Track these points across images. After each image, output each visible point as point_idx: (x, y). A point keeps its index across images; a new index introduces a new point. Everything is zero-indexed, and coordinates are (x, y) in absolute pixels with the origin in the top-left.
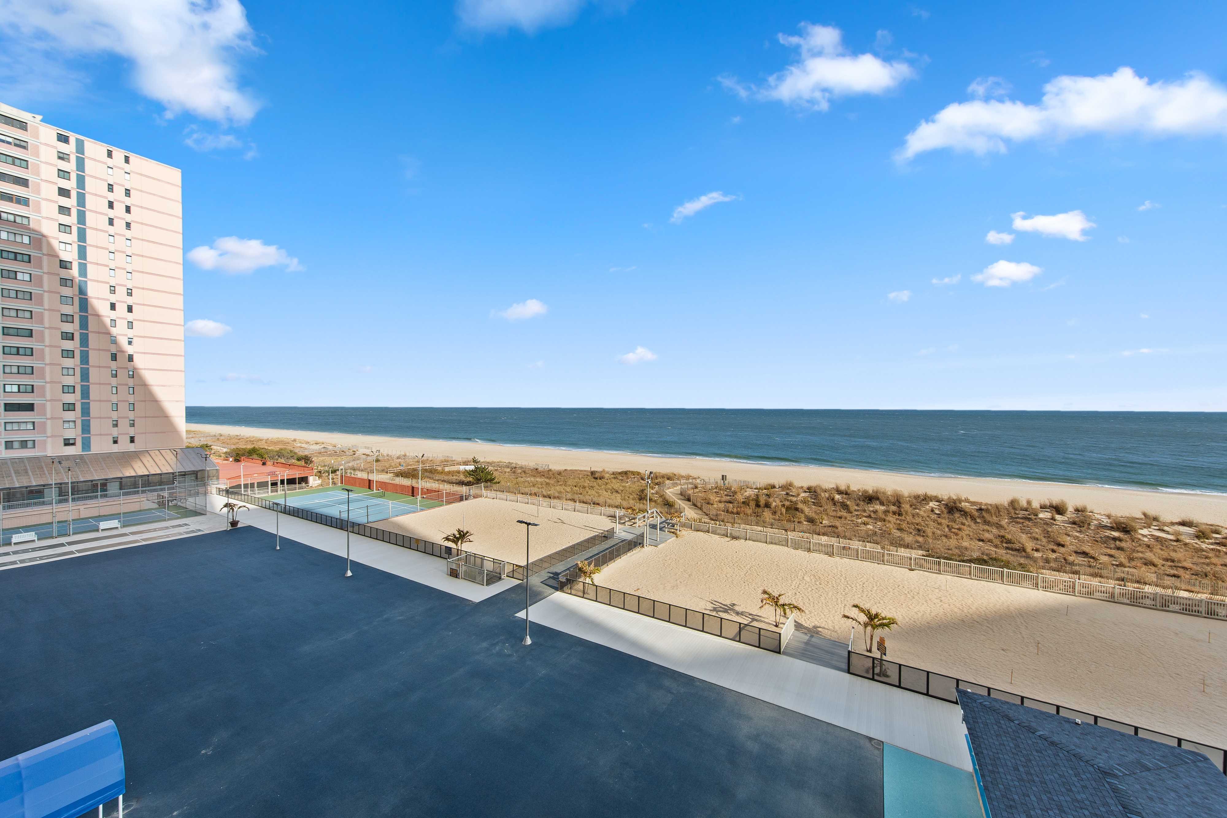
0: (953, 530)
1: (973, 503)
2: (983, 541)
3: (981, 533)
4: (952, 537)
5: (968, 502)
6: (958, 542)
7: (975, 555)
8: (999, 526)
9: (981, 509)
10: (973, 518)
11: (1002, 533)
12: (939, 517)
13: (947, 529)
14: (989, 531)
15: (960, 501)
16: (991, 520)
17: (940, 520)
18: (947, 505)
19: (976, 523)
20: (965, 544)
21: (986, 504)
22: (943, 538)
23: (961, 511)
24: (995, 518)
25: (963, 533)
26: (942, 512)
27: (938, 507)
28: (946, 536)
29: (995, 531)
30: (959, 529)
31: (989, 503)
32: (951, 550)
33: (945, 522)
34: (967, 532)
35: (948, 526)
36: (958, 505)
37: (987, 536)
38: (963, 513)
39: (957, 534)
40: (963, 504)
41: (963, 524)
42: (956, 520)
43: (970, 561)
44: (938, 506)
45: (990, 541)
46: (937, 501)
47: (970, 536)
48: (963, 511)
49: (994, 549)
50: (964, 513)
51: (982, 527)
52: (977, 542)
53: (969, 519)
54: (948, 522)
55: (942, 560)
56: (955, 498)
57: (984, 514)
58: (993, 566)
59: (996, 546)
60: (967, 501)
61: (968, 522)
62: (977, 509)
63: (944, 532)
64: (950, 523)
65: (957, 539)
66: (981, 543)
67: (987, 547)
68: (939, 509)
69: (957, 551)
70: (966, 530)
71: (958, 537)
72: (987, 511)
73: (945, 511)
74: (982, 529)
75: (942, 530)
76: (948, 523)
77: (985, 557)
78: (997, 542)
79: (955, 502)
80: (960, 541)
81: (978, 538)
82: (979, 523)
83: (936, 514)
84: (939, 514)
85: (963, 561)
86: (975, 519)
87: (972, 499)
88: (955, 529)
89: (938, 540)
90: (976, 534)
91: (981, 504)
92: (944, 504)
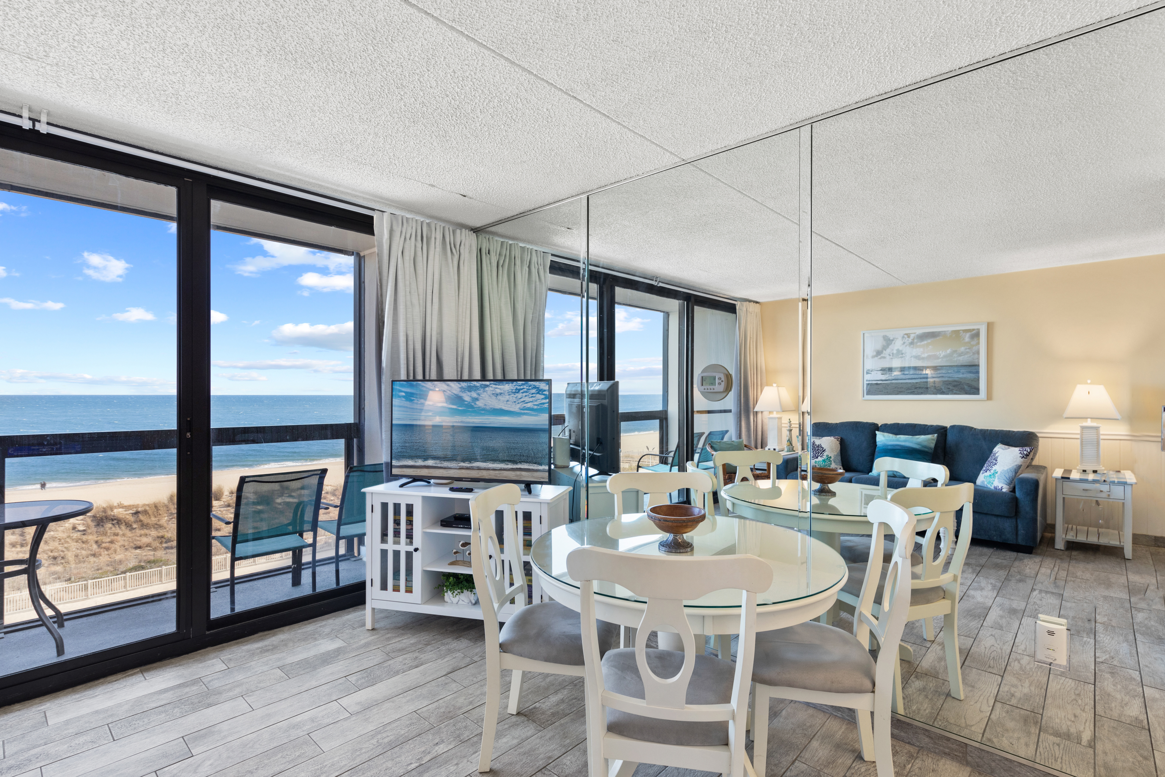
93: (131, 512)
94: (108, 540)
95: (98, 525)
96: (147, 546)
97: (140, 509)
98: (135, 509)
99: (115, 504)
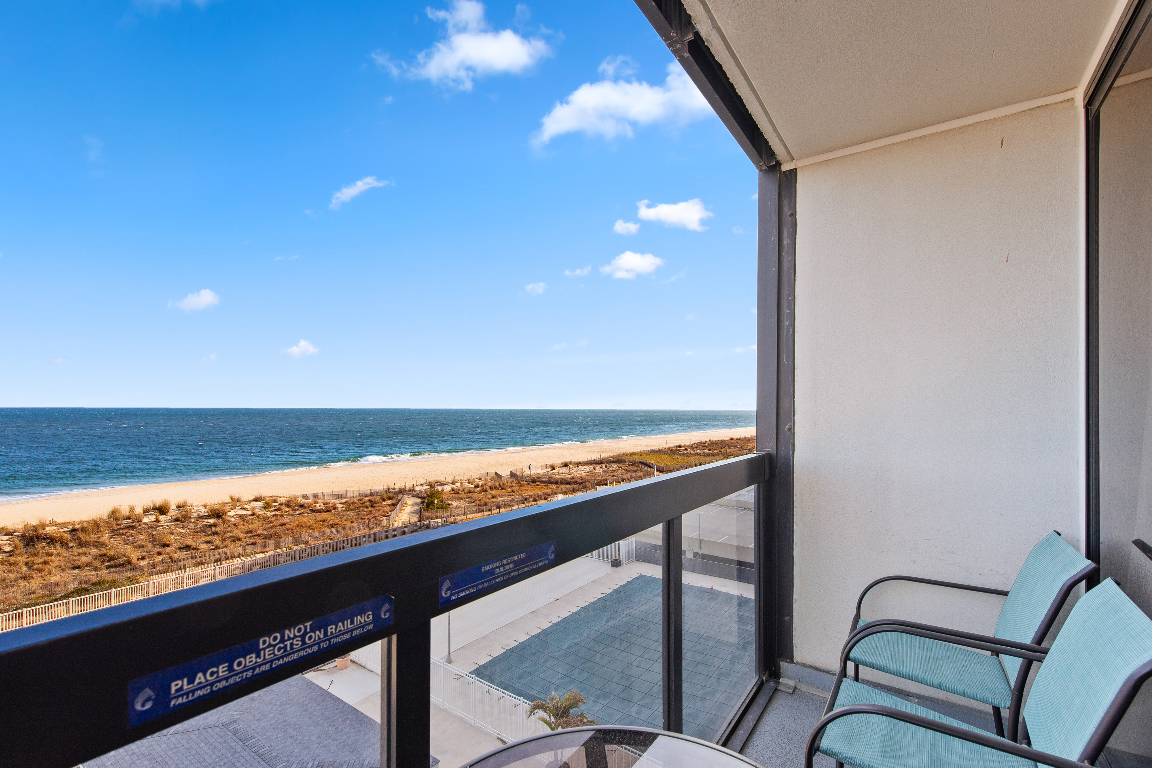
0: (35, 566)
1: (62, 525)
2: (78, 567)
3: (76, 558)
4: (35, 576)
5: (55, 525)
6: (44, 580)
7: (71, 587)
8: (99, 544)
9: (74, 530)
10: (64, 544)
11: (103, 551)
12: (11, 556)
13: (25, 569)
14: (86, 554)
15: (43, 526)
16: (88, 539)
17: (12, 559)
18: (23, 536)
19: (68, 548)
20: (54, 579)
21: (80, 523)
22: (20, 581)
23: (45, 539)
24: (93, 536)
25: (52, 567)
26: (16, 547)
27: (9, 542)
28: (25, 578)
29: (94, 551)
30: (45, 563)
31: (84, 520)
32: (34, 592)
33: (21, 559)
34: (57, 563)
35: (27, 564)
36: (41, 531)
37: (84, 559)
38: (48, 540)
39: (40, 570)
40: (48, 529)
41: (49, 554)
42: (38, 553)
43: (67, 596)
44: (8, 540)
45: (88, 565)
46: (6, 535)
47: (60, 567)
48: (48, 538)
49: (94, 573)
50: (51, 540)
51: (76, 551)
52: (72, 571)
53: (58, 546)
54: (27, 558)
55: (25, 610)
56: (34, 523)
57: (80, 534)
58: (97, 591)
59: (96, 569)
60: (53, 523)
61: (58, 549)
62: (69, 531)
63: (21, 573)
64: (29, 559)
65: (42, 577)
66: (76, 571)
67: (84, 574)
68: (10, 545)
69: (42, 592)
70: (56, 561)
71: (43, 573)
72: (83, 530)
73: (21, 544)
74: (76, 554)
75: (17, 572)
76: (26, 560)
77: (84, 586)
78: (97, 564)
79: (35, 528)
80: (48, 577)
81: (72, 566)
82: (72, 547)
83: (5, 552)
84: (11, 551)
85: (55, 600)
86: (66, 544)
87: (59, 521)
88: (38, 564)
89: (12, 586)
90: (70, 562)
91: (73, 523)
92: (18, 536)
93: (66, 529)
94: (40, 561)
95: (27, 545)
96: (87, 566)
97: (77, 527)
98: (71, 527)
99: (48, 522)
